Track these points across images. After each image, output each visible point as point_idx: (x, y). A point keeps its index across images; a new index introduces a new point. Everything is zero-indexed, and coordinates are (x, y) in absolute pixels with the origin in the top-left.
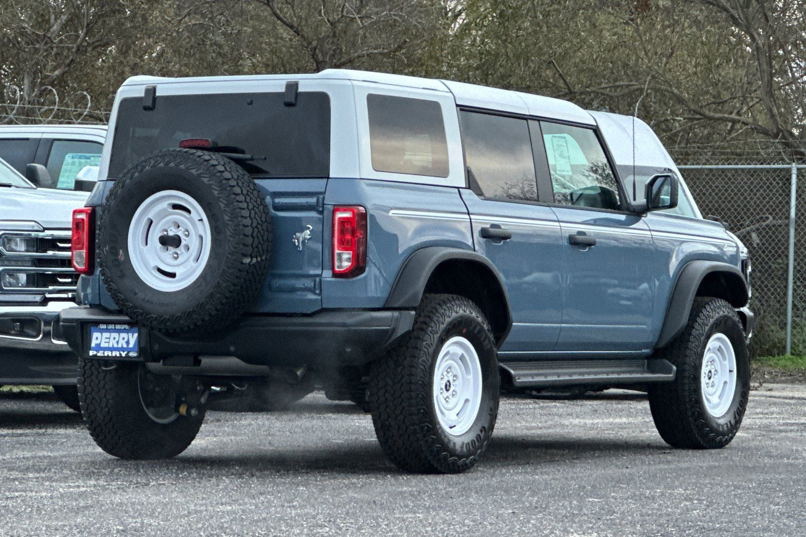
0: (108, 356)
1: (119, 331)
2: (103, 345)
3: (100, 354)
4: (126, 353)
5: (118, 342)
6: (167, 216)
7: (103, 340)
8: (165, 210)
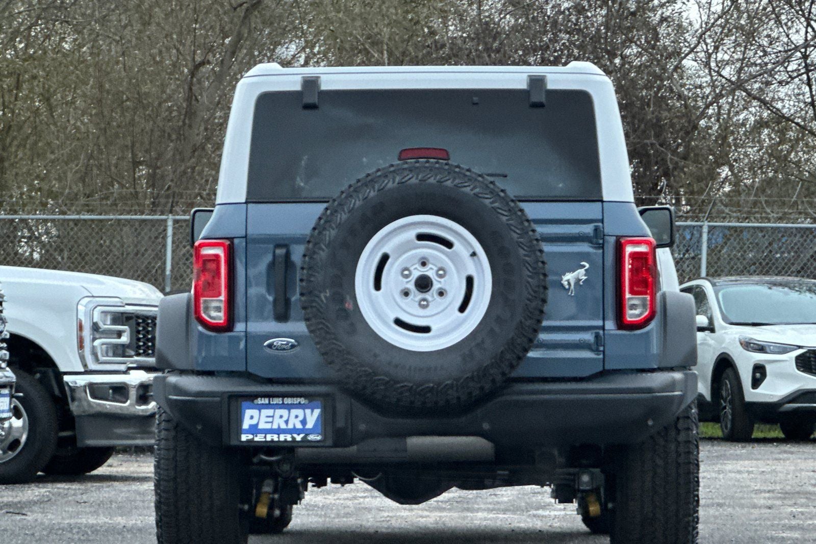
0: (272, 441)
1: (289, 407)
2: (262, 426)
3: (259, 438)
4: (302, 435)
5: (287, 422)
6: (411, 249)
7: (263, 419)
8: (409, 241)
